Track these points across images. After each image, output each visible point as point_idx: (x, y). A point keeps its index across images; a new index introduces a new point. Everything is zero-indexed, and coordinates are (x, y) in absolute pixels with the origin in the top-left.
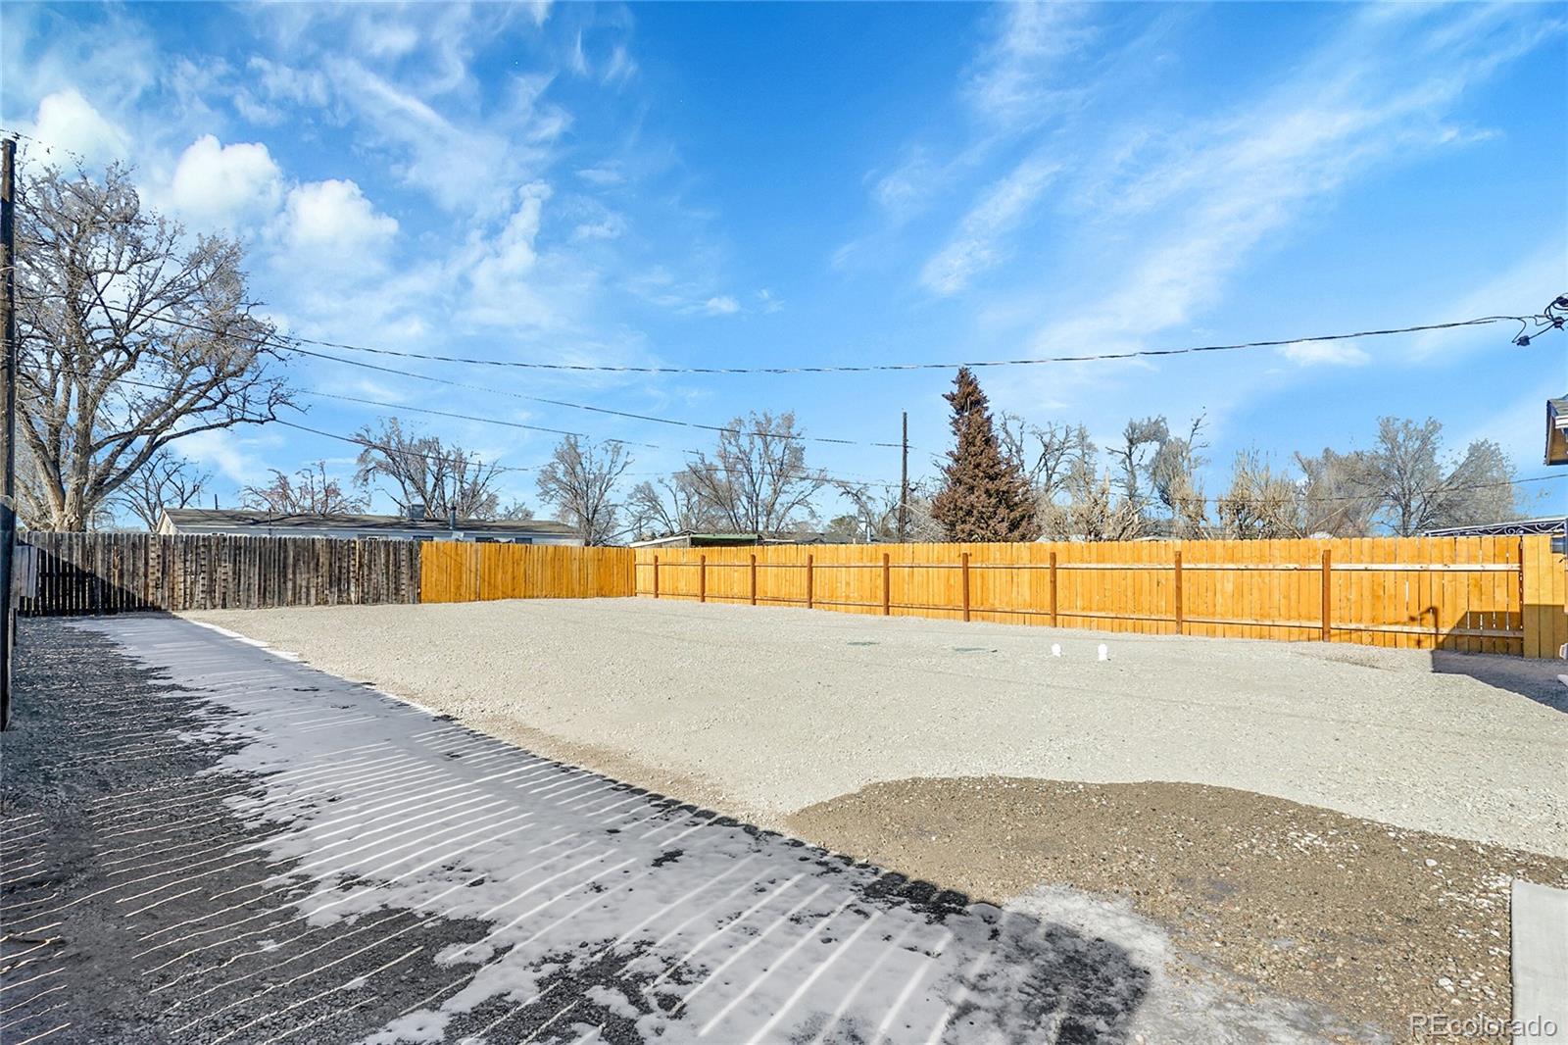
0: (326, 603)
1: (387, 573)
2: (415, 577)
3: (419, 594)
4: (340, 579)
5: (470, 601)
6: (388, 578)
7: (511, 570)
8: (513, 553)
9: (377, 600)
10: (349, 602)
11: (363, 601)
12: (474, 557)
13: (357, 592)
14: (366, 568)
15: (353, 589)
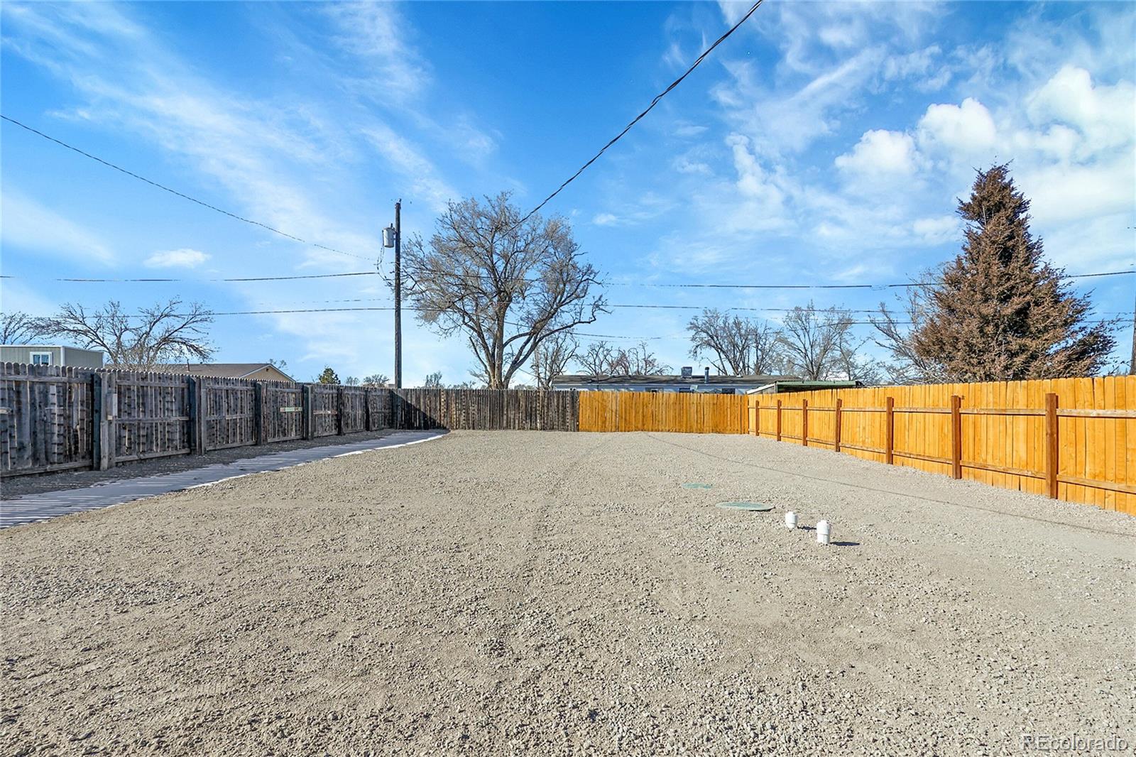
0: (524, 429)
1: (558, 412)
2: (575, 415)
3: (578, 425)
4: (531, 414)
5: (611, 431)
6: (558, 415)
7: (641, 411)
8: (643, 399)
9: (552, 429)
10: (536, 429)
11: (543, 429)
12: (614, 401)
13: (541, 423)
14: (546, 408)
15: (538, 421)
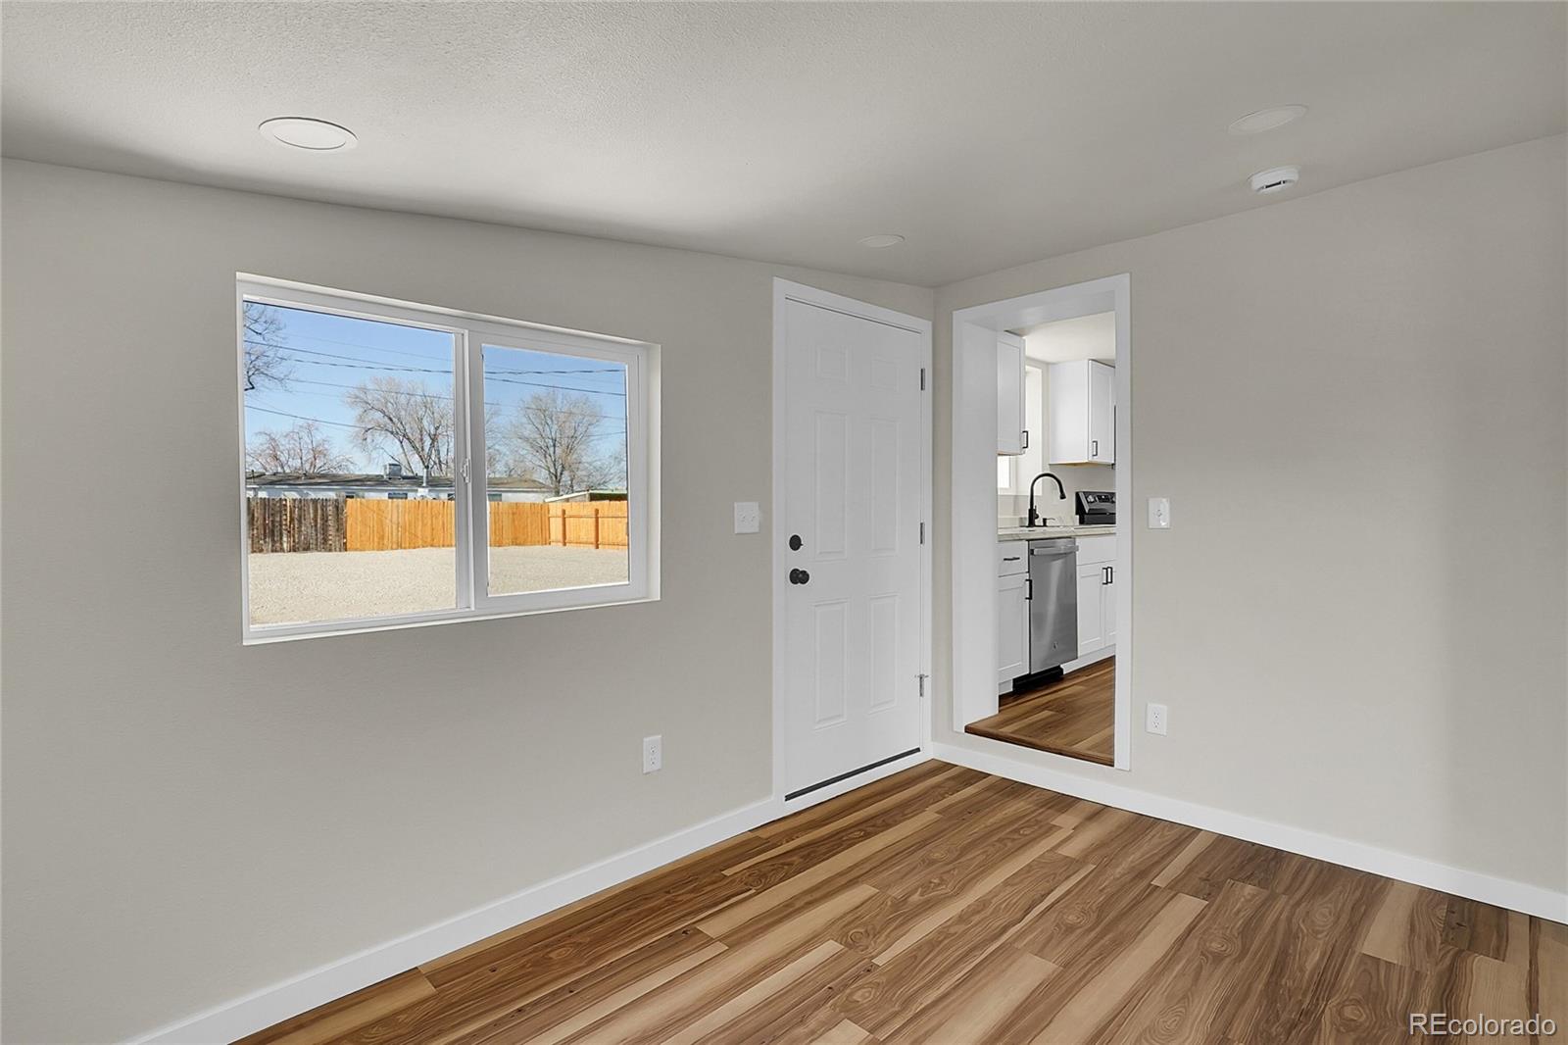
0: (261, 551)
1: (316, 526)
2: (341, 529)
3: (345, 544)
4: (273, 531)
5: (392, 549)
6: (316, 530)
7: (430, 522)
8: (432, 509)
9: (307, 549)
10: (282, 550)
11: (294, 549)
12: (395, 511)
13: (288, 542)
14: (296, 522)
15: (285, 539)
